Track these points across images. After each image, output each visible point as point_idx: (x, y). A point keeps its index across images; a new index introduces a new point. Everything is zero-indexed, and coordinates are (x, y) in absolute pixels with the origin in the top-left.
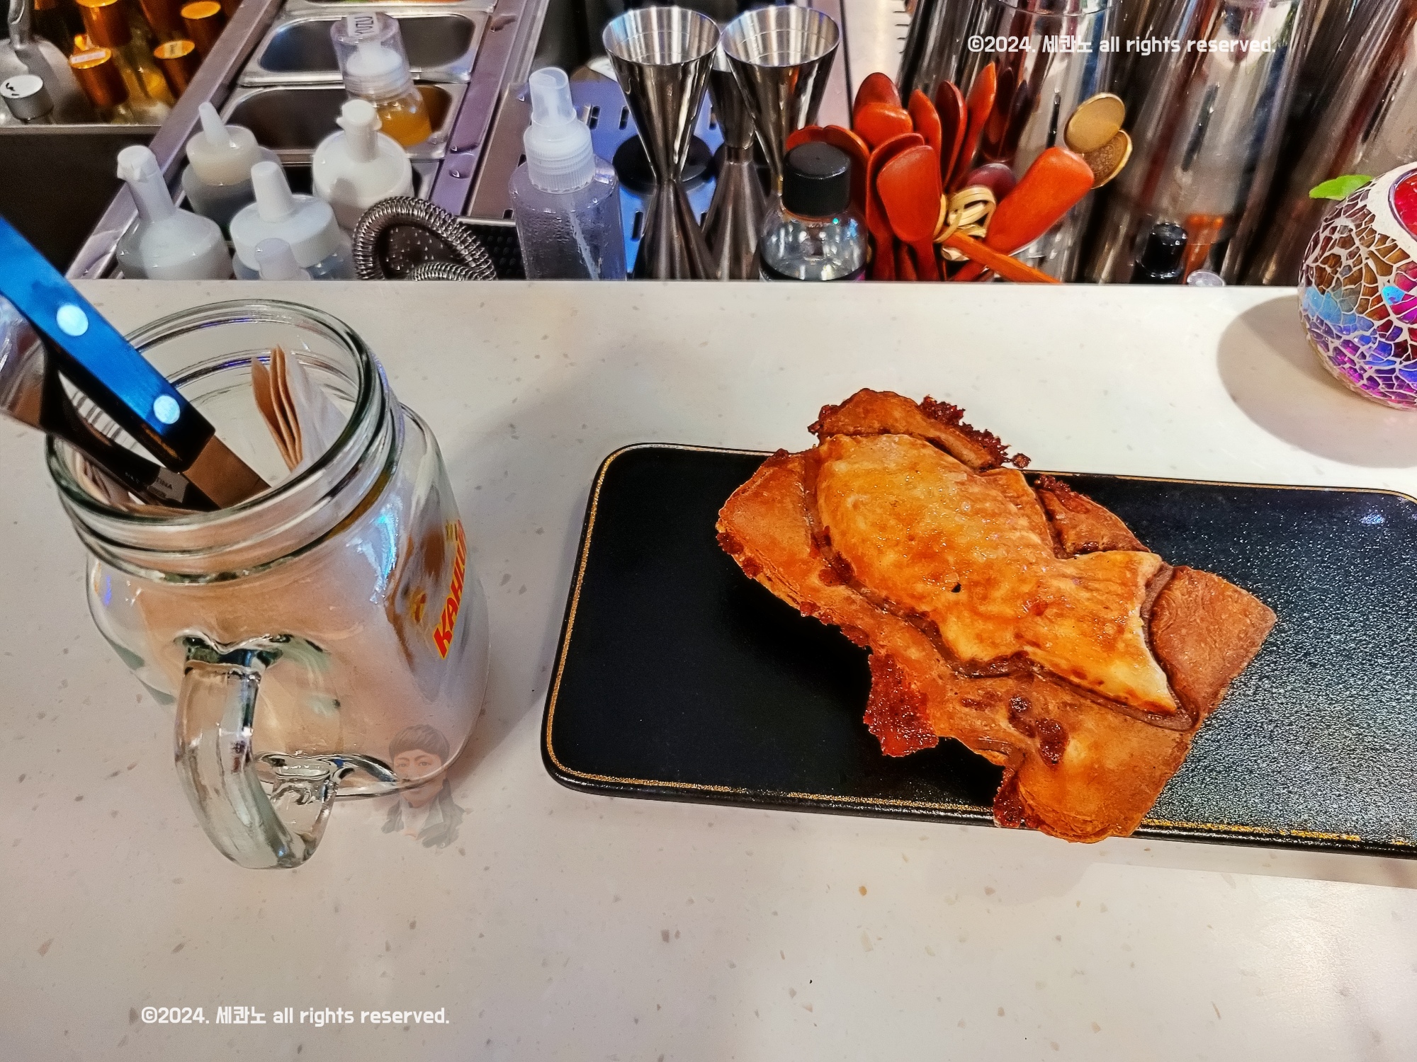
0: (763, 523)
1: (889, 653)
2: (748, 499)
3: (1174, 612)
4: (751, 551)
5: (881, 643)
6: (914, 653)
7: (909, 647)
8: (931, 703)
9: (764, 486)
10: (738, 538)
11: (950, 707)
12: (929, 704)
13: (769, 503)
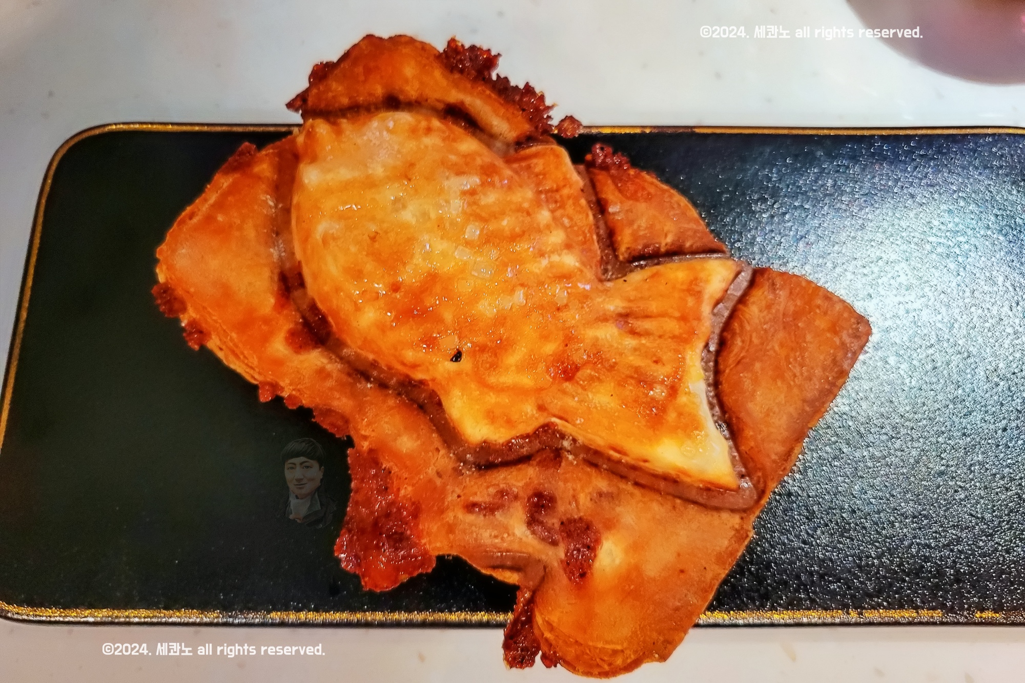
0: (214, 263)
1: (373, 446)
2: (196, 229)
3: (747, 338)
4: (196, 310)
5: (363, 432)
6: (407, 443)
7: (399, 435)
8: (425, 516)
9: (220, 206)
10: (180, 292)
11: (450, 517)
12: (423, 516)
13: (223, 232)
